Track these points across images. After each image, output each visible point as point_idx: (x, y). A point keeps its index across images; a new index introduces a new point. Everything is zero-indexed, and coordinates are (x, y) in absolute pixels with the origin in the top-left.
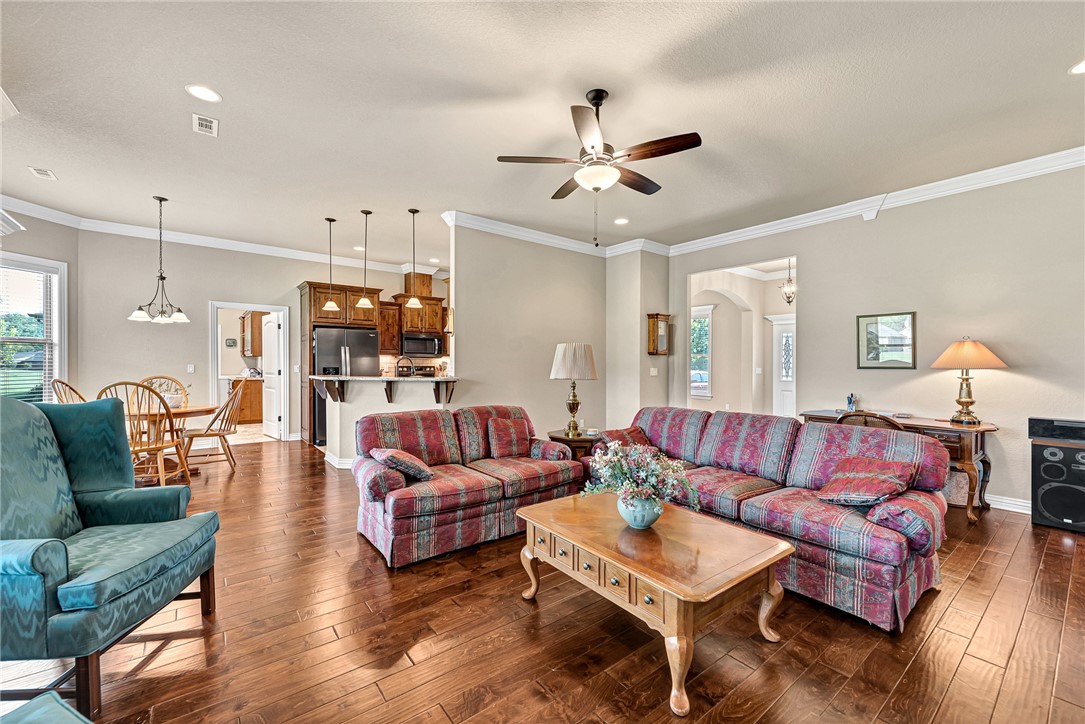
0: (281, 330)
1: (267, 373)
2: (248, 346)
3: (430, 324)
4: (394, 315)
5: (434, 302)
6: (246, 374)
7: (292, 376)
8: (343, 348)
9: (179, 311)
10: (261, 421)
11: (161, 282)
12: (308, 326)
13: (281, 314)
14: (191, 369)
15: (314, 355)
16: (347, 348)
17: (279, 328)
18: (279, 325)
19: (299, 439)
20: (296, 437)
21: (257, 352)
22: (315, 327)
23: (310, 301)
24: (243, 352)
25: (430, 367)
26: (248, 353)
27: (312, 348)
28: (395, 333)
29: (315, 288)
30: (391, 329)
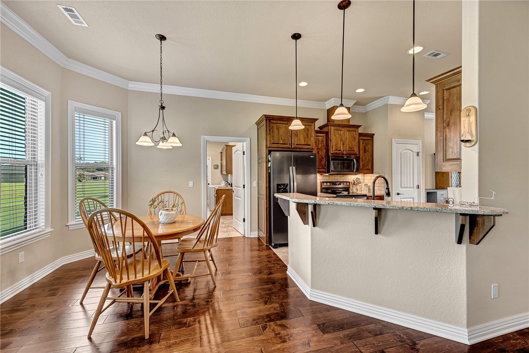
0: (245, 156)
1: (235, 186)
2: (224, 169)
3: (350, 148)
4: (323, 141)
5: (353, 129)
6: (223, 185)
7: (252, 189)
8: (291, 168)
9: (174, 135)
10: (232, 214)
11: (161, 111)
12: (264, 151)
13: (245, 144)
14: (191, 184)
15: (270, 174)
16: (294, 168)
17: (244, 154)
18: (244, 152)
19: (257, 236)
20: (255, 235)
21: (229, 171)
22: (270, 152)
23: (267, 131)
24: (222, 171)
25: (347, 182)
26: (224, 173)
27: (268, 168)
28: (323, 155)
29: (270, 120)
30: (320, 153)
